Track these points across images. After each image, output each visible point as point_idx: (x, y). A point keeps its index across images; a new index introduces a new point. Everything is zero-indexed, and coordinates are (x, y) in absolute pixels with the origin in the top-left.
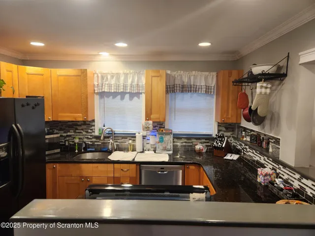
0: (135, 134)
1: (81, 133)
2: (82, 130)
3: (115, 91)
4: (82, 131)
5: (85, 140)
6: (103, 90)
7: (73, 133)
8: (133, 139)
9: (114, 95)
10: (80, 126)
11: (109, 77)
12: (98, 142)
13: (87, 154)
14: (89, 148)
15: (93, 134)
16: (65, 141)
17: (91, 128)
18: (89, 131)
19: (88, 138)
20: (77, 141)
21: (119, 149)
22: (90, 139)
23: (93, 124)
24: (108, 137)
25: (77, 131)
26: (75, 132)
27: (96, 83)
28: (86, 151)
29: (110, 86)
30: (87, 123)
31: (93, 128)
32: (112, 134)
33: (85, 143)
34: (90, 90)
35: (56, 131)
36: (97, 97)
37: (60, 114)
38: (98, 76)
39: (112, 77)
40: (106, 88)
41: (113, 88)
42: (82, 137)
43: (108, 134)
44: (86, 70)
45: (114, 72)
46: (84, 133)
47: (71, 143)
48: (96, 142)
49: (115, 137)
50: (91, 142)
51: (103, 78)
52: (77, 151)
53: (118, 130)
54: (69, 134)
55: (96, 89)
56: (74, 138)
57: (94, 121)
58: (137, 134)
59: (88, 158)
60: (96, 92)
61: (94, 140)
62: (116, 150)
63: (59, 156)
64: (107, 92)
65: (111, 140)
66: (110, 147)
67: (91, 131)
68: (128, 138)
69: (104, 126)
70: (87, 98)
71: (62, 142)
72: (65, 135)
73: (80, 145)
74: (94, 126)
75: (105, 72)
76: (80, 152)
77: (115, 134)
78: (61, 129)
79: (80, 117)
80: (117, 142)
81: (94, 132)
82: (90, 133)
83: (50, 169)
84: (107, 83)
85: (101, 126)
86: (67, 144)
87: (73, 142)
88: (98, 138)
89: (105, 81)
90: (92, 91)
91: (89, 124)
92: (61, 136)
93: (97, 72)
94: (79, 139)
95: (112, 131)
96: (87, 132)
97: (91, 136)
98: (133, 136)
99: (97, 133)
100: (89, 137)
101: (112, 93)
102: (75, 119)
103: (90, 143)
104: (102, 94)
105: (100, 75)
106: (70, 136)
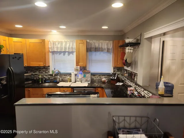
0: (71, 73)
1: (42, 73)
2: (43, 71)
3: (60, 51)
6: (54, 50)
8: (70, 76)
9: (60, 53)
10: (42, 69)
11: (57, 43)
12: (52, 77)
13: (46, 84)
14: (47, 81)
15: (49, 73)
16: (34, 77)
18: (47, 72)
19: (46, 75)
20: (40, 77)
21: (63, 81)
22: (47, 76)
23: (49, 68)
24: (57, 75)
26: (39, 72)
27: (50, 47)
28: (45, 82)
29: (58, 48)
30: (46, 67)
31: (49, 70)
32: (59, 73)
33: (44, 78)
34: (47, 50)
35: (29, 72)
36: (50, 54)
37: (31, 63)
38: (51, 43)
39: (59, 43)
40: (55, 49)
41: (59, 49)
43: (57, 73)
44: (45, 40)
45: (59, 41)
46: (44, 73)
47: (37, 78)
48: (51, 77)
49: (60, 75)
50: (48, 77)
51: (53, 44)
52: (40, 82)
53: (62, 71)
54: (36, 73)
55: (50, 50)
56: (39, 75)
57: (49, 66)
59: (46, 85)
60: (50, 51)
61: (49, 76)
62: (61, 82)
64: (56, 51)
65: (58, 77)
66: (58, 80)
68: (68, 76)
69: (55, 69)
70: (45, 54)
71: (32, 77)
72: (34, 74)
73: (42, 79)
74: (49, 69)
75: (55, 41)
76: (42, 83)
77: (60, 73)
78: (32, 71)
79: (41, 64)
80: (62, 77)
81: (49, 72)
82: (47, 73)
84: (56, 46)
85: (53, 69)
86: (35, 79)
87: (38, 77)
88: (52, 75)
89: (55, 46)
90: (48, 51)
91: (47, 68)
92: (32, 74)
93: (51, 41)
94: (42, 76)
95: (59, 72)
96: (46, 72)
97: (48, 74)
98: (70, 74)
99: (51, 73)
100: (47, 75)
101: (58, 52)
102: (39, 65)
103: (47, 78)
104: (53, 53)
105: (52, 42)
106: (37, 74)
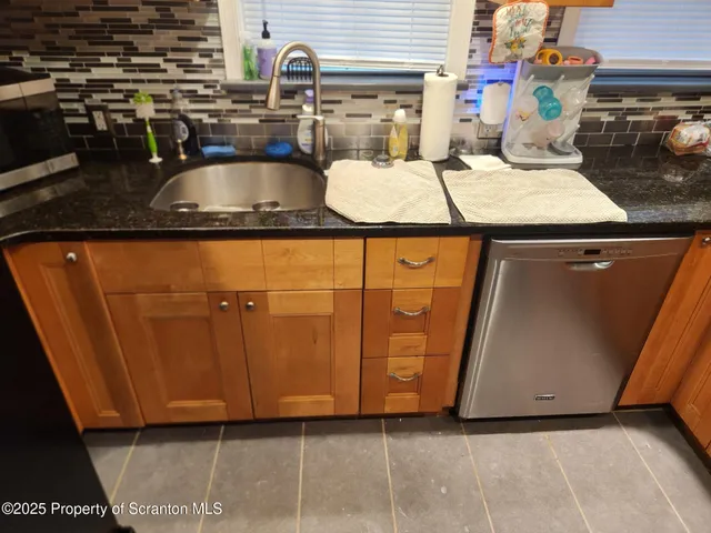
0: (421, 75)
1: (155, 68)
2: (160, 52)
4: (159, 60)
5: (184, 105)
7: (117, 73)
8: (412, 99)
12: (246, 114)
14: (207, 143)
15: (216, 75)
16: (90, 110)
17: (201, 45)
18: (197, 60)
19: (193, 96)
20: (147, 110)
22: (205, 99)
23: (211, 21)
25: (135, 60)
26: (126, 65)
28: (199, 159)
31: (212, 42)
42: (163, 89)
46: (174, 71)
47: (120, 119)
48: (234, 113)
49: (325, 89)
50: (212, 113)
52: (156, 160)
54: (97, 73)
56: (130, 94)
58: (430, 77)
61: (224, 105)
63: (78, 183)
65: (308, 109)
66: (304, 139)
67: (205, 61)
68: (381, 98)
69: (266, 34)
71: (75, 113)
72: (78, 78)
74: (217, 31)
76: (173, 167)
77: (324, 75)
78: (51, 51)
81: (220, 65)
82: (202, 69)
83: (50, 265)
85: (249, 34)
86: (101, 124)
87: (130, 113)
88: (242, 94)
91: (191, 25)
92: (62, 85)
94: (157, 99)
95: (311, 61)
96: (186, 66)
97: (207, 84)
98: (408, 87)
99: (234, 73)
100: (201, 90)
103: (206, 119)
106: (106, 85)
